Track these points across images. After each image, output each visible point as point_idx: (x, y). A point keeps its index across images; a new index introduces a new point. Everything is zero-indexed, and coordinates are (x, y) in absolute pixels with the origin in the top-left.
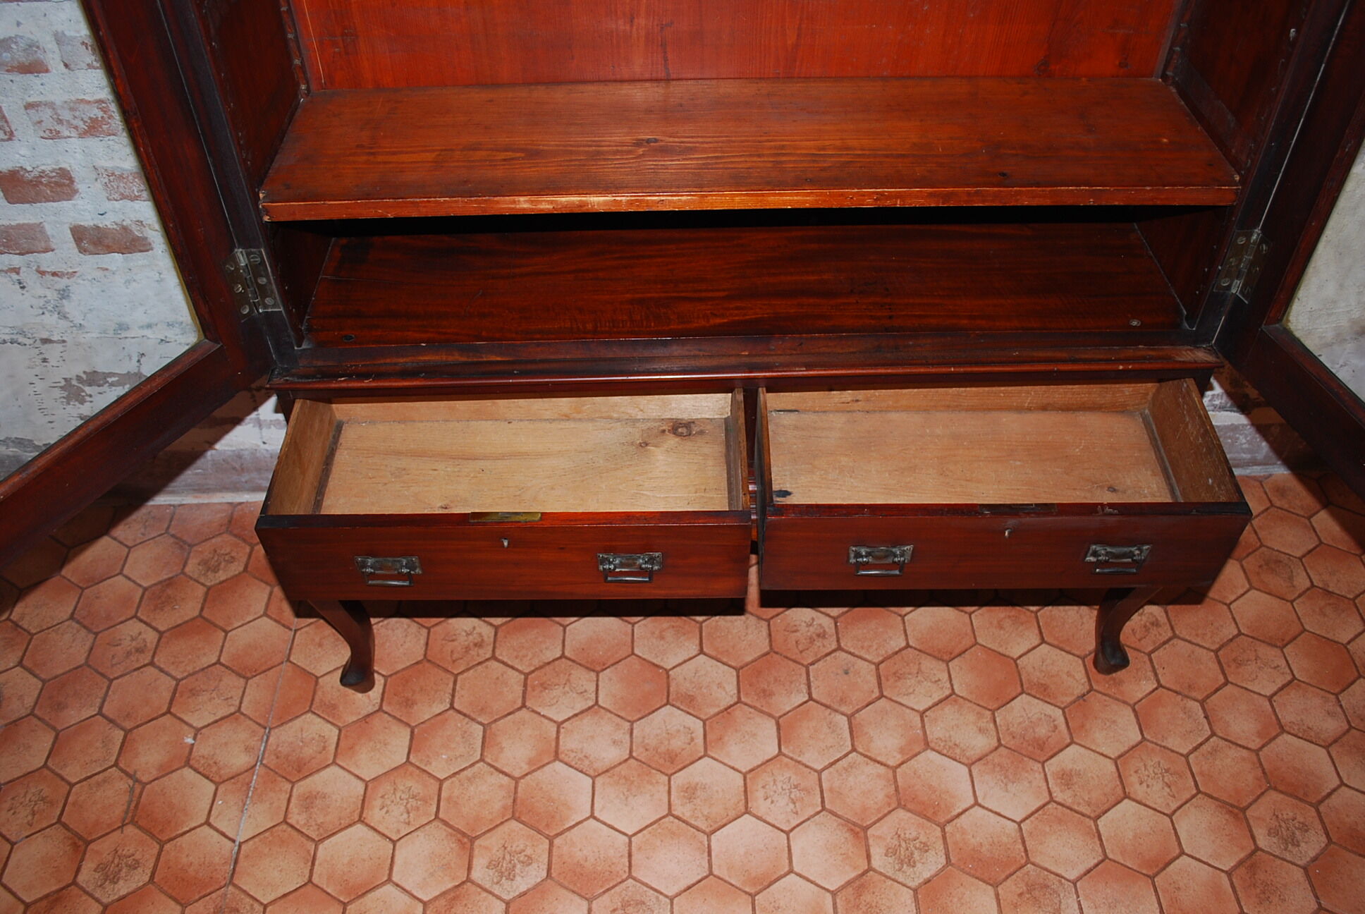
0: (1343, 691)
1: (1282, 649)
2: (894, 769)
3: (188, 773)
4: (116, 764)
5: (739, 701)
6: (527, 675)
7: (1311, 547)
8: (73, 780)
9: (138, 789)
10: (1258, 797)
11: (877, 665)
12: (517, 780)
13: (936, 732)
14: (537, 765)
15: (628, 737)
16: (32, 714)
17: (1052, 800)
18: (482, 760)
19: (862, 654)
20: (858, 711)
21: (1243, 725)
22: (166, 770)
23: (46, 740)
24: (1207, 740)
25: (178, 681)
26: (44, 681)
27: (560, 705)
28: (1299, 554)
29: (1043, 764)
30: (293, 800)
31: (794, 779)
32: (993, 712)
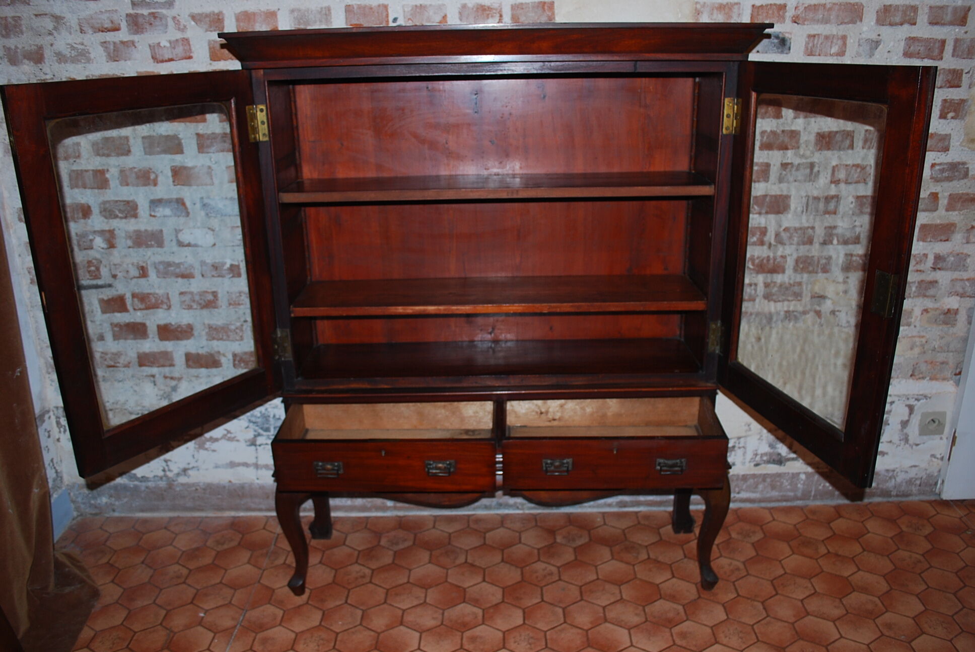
0: (844, 597)
1: (810, 579)
2: (587, 631)
3: (200, 629)
4: (161, 624)
5: (503, 601)
6: (388, 590)
7: (829, 535)
8: (136, 630)
9: (172, 635)
10: (792, 643)
11: (581, 587)
12: (379, 634)
13: (611, 615)
14: (390, 627)
15: (441, 616)
16: (117, 602)
17: (674, 644)
18: (361, 624)
19: (573, 582)
20: (569, 606)
21: (785, 611)
22: (188, 627)
23: (124, 614)
24: (765, 618)
25: (198, 590)
26: (124, 589)
27: (405, 603)
28: (822, 539)
29: (671, 629)
30: (257, 640)
31: (531, 635)
32: (644, 607)
